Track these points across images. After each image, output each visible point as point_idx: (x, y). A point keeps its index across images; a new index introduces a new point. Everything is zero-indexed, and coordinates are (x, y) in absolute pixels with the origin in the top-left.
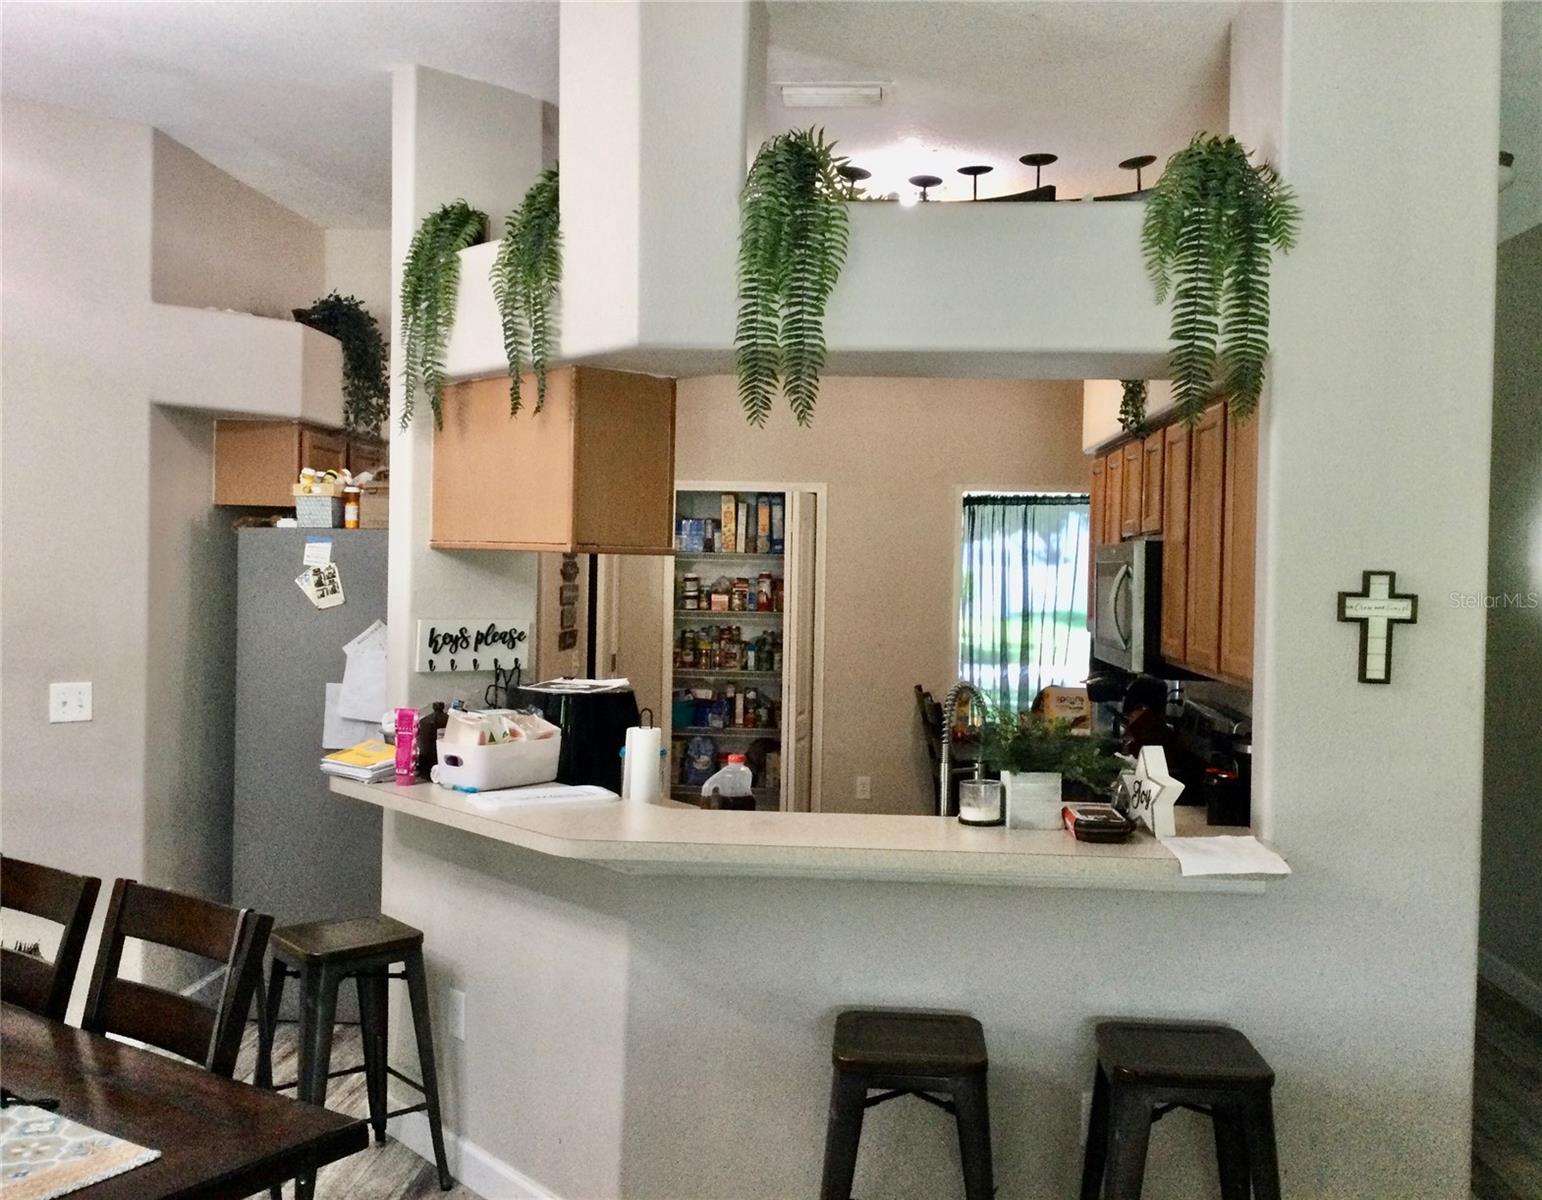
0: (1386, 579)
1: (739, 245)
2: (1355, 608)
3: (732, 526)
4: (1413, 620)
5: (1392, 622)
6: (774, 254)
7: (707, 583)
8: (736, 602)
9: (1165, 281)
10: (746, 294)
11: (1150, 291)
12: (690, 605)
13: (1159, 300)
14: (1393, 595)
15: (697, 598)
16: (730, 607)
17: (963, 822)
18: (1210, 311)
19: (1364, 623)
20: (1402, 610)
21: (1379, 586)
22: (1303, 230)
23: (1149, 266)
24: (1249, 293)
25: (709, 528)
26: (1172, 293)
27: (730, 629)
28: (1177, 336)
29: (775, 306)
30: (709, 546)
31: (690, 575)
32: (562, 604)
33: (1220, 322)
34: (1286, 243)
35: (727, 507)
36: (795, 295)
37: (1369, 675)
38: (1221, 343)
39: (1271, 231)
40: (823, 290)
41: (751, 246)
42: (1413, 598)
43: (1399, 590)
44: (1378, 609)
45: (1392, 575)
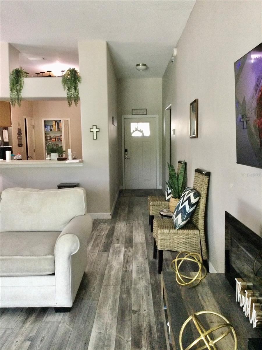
0: (95, 126)
1: (9, 84)
2: (92, 130)
3: (55, 126)
4: (99, 131)
5: (96, 132)
6: (14, 85)
7: (52, 137)
8: (57, 140)
9: (65, 88)
10: (11, 90)
11: (63, 89)
12: (48, 140)
13: (64, 90)
14: (96, 128)
15: (50, 139)
16: (56, 141)
17: (47, 160)
18: (71, 92)
19: (93, 132)
20: (98, 130)
21: (95, 127)
22: (82, 81)
23: (63, 86)
24: (76, 89)
25: (51, 127)
26: (66, 89)
27: (56, 145)
28: (67, 95)
29: (15, 92)
30: (51, 130)
31: (48, 135)
32: (18, 139)
33: (73, 93)
34: (80, 83)
35: (54, 123)
36: (17, 90)
37: (94, 138)
38: (73, 96)
39: (79, 81)
40: (21, 89)
41: (11, 84)
42: (99, 128)
43: (97, 127)
44: (95, 130)
45: (96, 126)
